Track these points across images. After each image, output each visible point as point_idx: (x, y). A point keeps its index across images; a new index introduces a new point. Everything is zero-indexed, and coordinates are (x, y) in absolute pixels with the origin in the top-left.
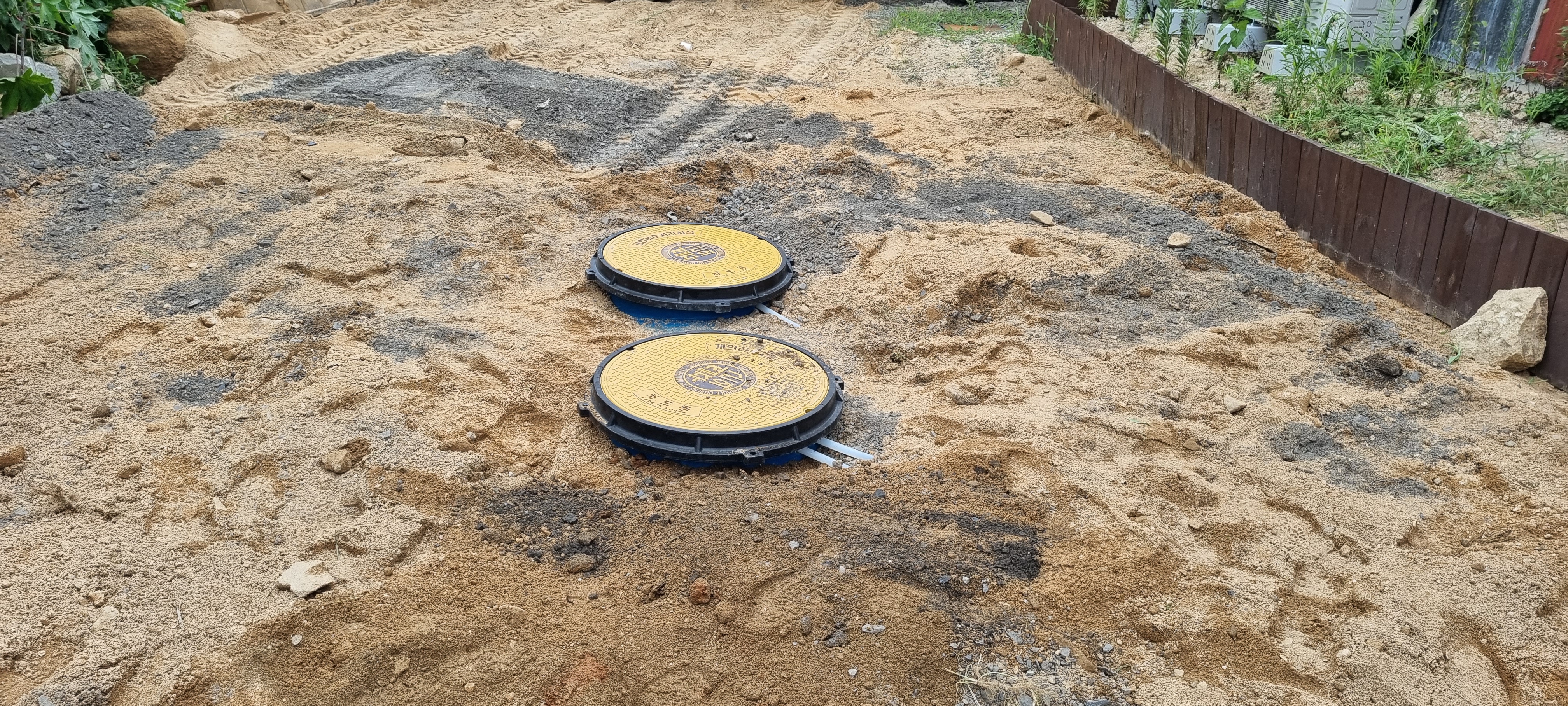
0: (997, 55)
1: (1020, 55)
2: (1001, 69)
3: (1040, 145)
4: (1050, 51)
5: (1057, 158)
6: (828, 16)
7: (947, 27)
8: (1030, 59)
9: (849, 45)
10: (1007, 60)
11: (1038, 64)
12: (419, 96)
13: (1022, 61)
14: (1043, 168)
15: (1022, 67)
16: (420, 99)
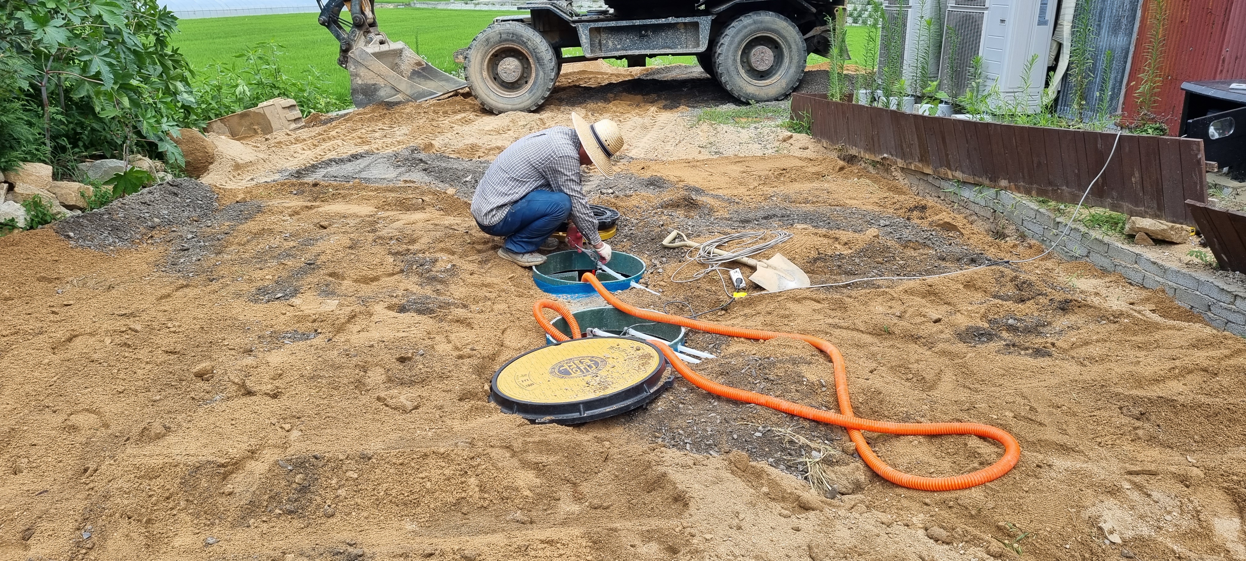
0: (773, 135)
1: (789, 134)
2: (777, 144)
3: (807, 186)
4: (810, 130)
5: (817, 193)
6: (653, 117)
7: (737, 120)
8: (796, 136)
9: (670, 135)
10: (781, 138)
11: (802, 139)
12: (383, 177)
13: (791, 137)
14: (810, 198)
15: (791, 141)
16: (384, 179)
